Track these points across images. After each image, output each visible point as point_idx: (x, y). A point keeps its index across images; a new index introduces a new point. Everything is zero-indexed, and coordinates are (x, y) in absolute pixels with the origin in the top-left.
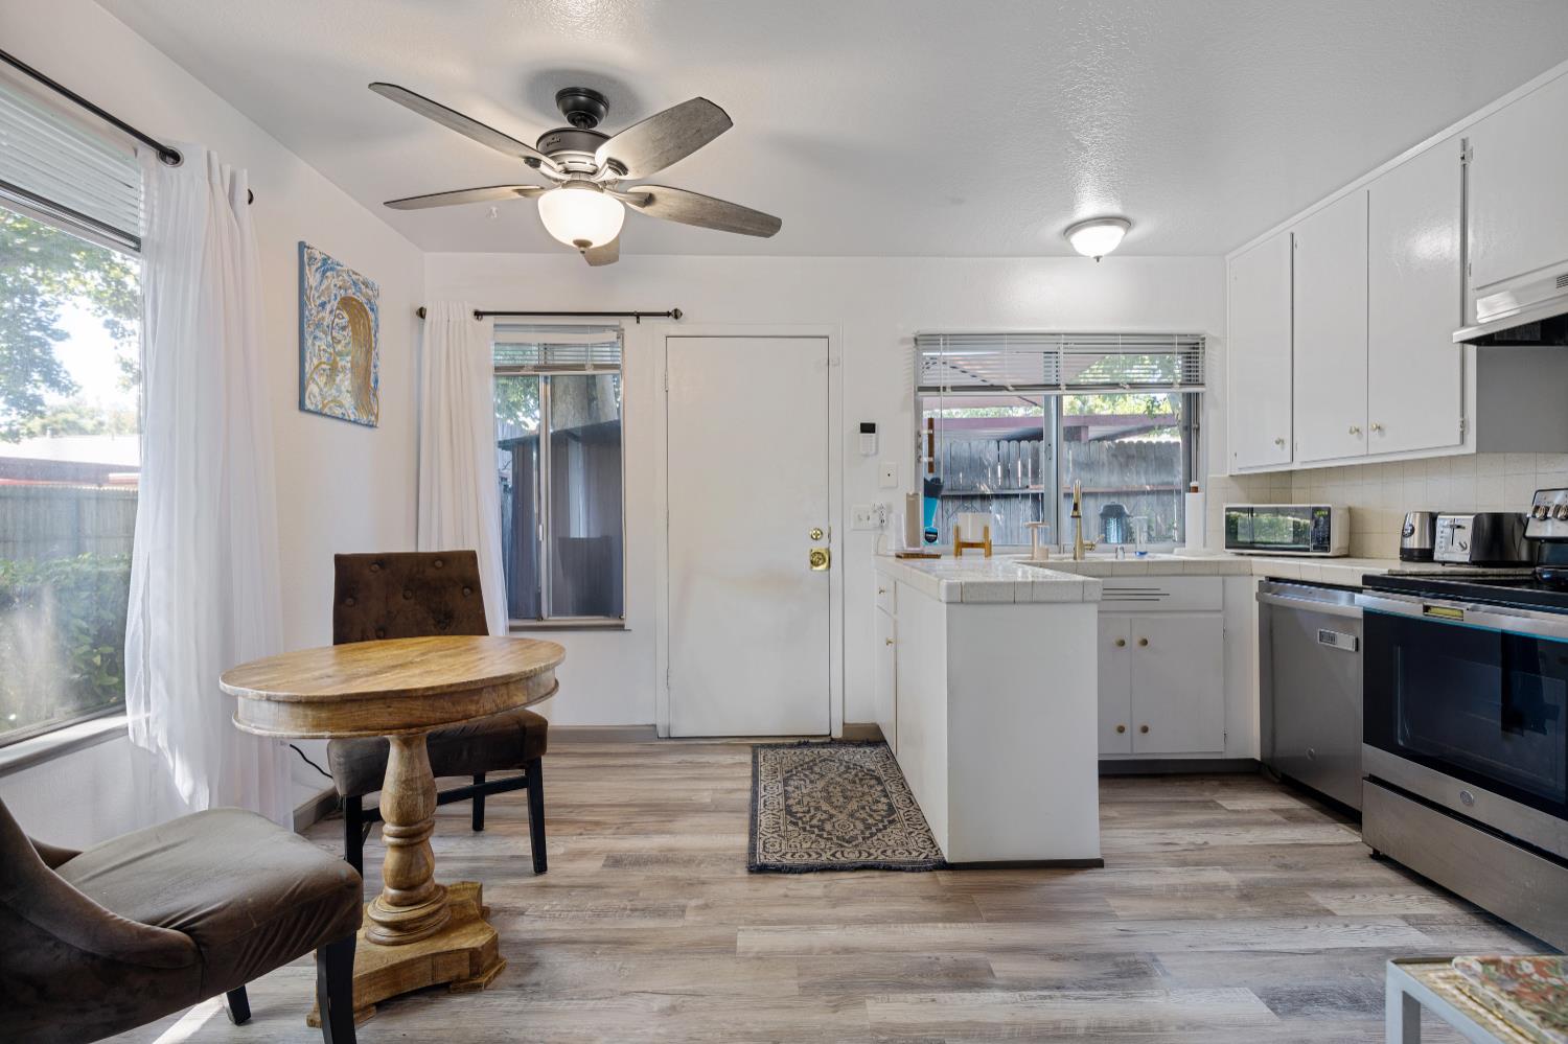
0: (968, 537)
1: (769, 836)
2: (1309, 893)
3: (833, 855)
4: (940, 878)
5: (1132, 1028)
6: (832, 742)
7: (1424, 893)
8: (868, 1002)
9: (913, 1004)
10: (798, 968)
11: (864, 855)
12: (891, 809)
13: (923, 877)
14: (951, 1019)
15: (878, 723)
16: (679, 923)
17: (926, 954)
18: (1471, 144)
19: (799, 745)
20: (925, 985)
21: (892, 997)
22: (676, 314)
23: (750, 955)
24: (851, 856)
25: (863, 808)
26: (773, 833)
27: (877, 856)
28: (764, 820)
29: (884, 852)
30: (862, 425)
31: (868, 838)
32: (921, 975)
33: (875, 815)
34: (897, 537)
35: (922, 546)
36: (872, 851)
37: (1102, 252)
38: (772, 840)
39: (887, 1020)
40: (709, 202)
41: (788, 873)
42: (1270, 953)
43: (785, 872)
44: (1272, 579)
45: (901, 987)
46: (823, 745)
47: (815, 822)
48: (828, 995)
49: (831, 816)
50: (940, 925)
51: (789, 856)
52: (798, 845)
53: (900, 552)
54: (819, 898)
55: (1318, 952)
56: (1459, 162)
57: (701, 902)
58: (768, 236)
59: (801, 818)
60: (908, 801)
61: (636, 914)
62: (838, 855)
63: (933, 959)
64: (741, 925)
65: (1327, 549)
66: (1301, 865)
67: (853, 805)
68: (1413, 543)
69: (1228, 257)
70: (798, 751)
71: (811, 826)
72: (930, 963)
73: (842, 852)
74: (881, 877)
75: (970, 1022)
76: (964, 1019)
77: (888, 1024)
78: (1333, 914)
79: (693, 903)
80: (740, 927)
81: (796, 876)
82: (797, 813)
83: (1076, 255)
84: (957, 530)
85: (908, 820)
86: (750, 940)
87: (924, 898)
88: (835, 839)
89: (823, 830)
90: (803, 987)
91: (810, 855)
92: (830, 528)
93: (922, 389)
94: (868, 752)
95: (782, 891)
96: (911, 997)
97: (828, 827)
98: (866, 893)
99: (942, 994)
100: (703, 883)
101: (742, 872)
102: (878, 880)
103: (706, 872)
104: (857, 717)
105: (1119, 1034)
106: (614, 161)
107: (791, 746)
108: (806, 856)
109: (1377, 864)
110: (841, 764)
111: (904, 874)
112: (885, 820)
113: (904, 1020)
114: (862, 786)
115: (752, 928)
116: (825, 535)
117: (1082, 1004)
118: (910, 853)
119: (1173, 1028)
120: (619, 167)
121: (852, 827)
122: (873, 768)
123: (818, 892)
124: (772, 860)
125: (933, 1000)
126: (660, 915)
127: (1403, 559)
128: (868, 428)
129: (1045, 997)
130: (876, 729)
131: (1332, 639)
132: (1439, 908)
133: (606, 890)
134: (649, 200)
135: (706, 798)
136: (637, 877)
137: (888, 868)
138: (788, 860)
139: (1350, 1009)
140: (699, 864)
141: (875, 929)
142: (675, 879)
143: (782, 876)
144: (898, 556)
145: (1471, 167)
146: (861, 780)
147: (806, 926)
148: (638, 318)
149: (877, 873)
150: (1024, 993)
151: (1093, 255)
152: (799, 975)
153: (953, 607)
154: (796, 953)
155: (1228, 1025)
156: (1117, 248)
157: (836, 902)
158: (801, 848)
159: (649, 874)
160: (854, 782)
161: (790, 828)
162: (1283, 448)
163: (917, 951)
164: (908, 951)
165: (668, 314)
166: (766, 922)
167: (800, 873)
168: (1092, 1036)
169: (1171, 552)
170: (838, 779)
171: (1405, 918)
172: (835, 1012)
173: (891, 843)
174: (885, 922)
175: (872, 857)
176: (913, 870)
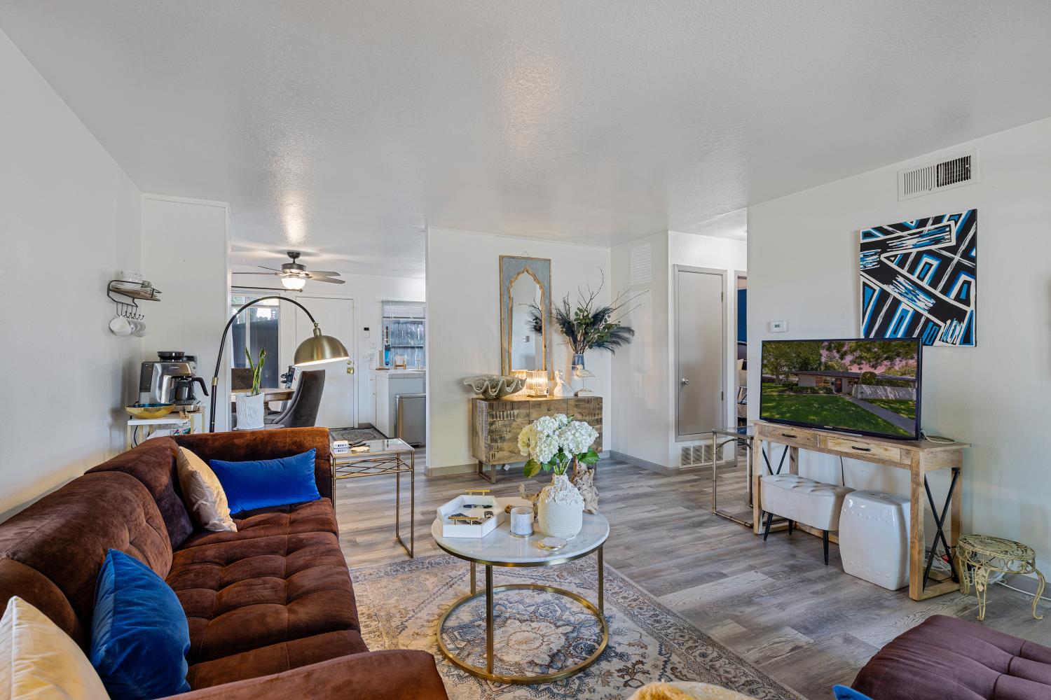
0: (398, 363)
6: (354, 429)
15: (369, 422)
19: (344, 430)
34: (376, 364)
35: (386, 365)
46: (351, 430)
53: (377, 368)
84: (395, 362)
92: (354, 361)
93: (384, 317)
104: (364, 420)
107: (341, 430)
116: (352, 363)
128: (366, 329)
130: (369, 424)
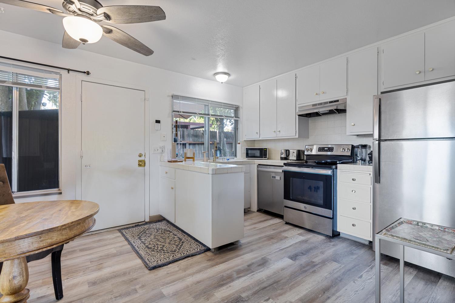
0: (188, 156)
1: (148, 257)
2: (282, 234)
3: (173, 257)
4: (208, 254)
5: (273, 275)
6: (146, 223)
7: (297, 229)
8: (215, 294)
9: (226, 289)
10: (188, 293)
11: (182, 254)
12: (180, 239)
13: (203, 255)
14: (237, 289)
15: (160, 214)
16: (137, 295)
17: (219, 275)
18: (297, 75)
19: (136, 226)
20: (225, 283)
21: (220, 290)
22: (88, 73)
23: (171, 295)
24: (179, 256)
25: (172, 241)
26: (148, 256)
27: (186, 253)
28: (142, 253)
29: (187, 251)
30: (156, 121)
31: (180, 249)
32: (222, 281)
33: (176, 241)
36: (184, 252)
37: (223, 82)
38: (149, 258)
39: (223, 296)
40: (132, 39)
41: (163, 266)
42: (284, 249)
43: (162, 266)
44: (259, 165)
45: (220, 286)
46: (144, 224)
47: (159, 249)
48: (203, 297)
49: (164, 246)
50: (217, 266)
51: (159, 261)
52: (160, 257)
54: (178, 270)
55: (291, 246)
56: (295, 78)
57: (140, 285)
58: (147, 55)
59: (154, 249)
60: (183, 235)
61: (118, 298)
62: (174, 256)
63: (222, 276)
64: (160, 287)
65: (266, 157)
66: (276, 229)
67: (168, 241)
68: (283, 156)
69: (244, 88)
70: (137, 228)
71: (160, 250)
72: (222, 277)
73: (175, 255)
74: (192, 258)
75: (242, 288)
76: (240, 288)
77: (224, 297)
78: (288, 237)
79: (137, 287)
80: (161, 288)
81: (166, 267)
82: (151, 247)
83: (216, 81)
84: (186, 154)
85: (187, 241)
86: (167, 290)
87: (207, 260)
88: (170, 252)
89: (164, 250)
90: (194, 297)
91: (166, 259)
92: (145, 153)
93: (174, 112)
94: (160, 224)
95: (166, 272)
96: (224, 287)
97: (165, 249)
98: (191, 265)
99: (231, 284)
100: (136, 279)
101: (147, 271)
102: (191, 260)
103: (135, 275)
104: (154, 213)
105: (272, 277)
106: (107, 14)
107: (133, 227)
108: (165, 260)
109: (287, 225)
110: (154, 229)
111: (197, 256)
112: (181, 242)
113: (227, 294)
114: (166, 234)
115: (165, 287)
116: (143, 155)
117: (261, 273)
118: (195, 250)
119: (280, 271)
120: (108, 17)
121: (172, 247)
122: (165, 228)
123: (177, 269)
124: (155, 264)
125: (230, 286)
126: (128, 295)
127: (281, 159)
128: (158, 122)
129: (253, 275)
130: (161, 216)
131: (275, 177)
132: (301, 231)
133: (98, 295)
134: (110, 31)
135: (114, 251)
136: (108, 285)
137: (193, 255)
138: (160, 263)
139: (303, 255)
140: (129, 273)
141: (201, 274)
142: (124, 281)
143: (162, 268)
144: (169, 162)
145: (297, 79)
146: (164, 232)
147: (181, 280)
148: (68, 71)
149: (189, 258)
150: (248, 276)
151: (221, 82)
152: (190, 294)
153: (213, 175)
154: (184, 289)
155: (288, 267)
156: (226, 81)
157: (185, 270)
158: (161, 258)
159: (112, 283)
160: (163, 234)
161: (153, 253)
162: (257, 134)
163: (216, 275)
164: (214, 276)
165: (84, 72)
166: (168, 284)
167: (167, 265)
168: (268, 280)
169: (234, 159)
170: (157, 234)
171: (298, 234)
172: (208, 300)
173: (187, 248)
174: (202, 271)
175: (185, 254)
176: (199, 254)
